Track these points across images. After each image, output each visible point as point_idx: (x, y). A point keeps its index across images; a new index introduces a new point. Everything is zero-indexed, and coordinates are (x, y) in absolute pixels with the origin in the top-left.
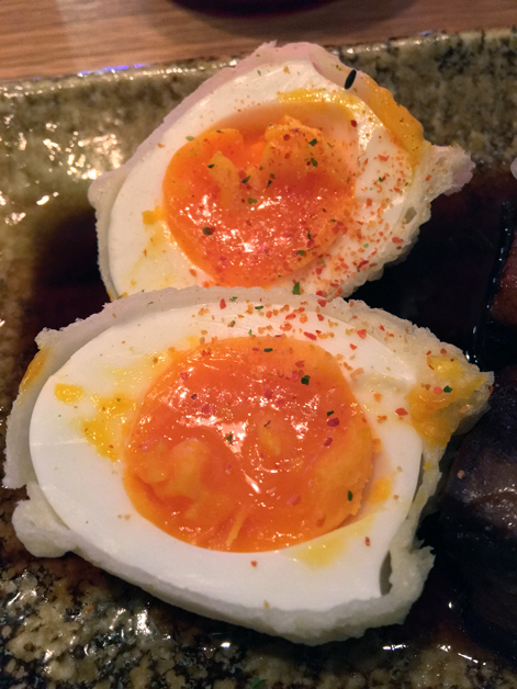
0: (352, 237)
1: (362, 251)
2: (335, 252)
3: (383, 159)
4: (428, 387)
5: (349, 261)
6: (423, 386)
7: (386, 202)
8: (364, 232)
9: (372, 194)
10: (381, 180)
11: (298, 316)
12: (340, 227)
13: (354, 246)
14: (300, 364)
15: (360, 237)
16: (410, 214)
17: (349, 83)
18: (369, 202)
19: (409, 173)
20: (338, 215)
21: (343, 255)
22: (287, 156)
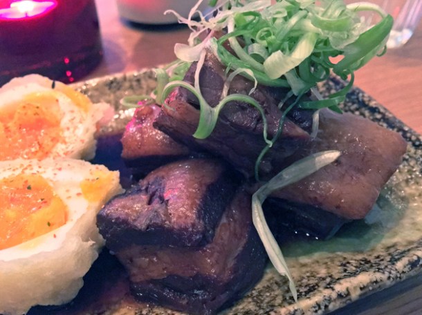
0: (62, 143)
1: (67, 148)
2: (54, 150)
3: (72, 112)
4: (88, 180)
5: (61, 153)
6: (86, 180)
7: (76, 128)
8: (67, 140)
9: (69, 125)
10: (73, 119)
11: (29, 168)
12: (55, 140)
13: (63, 146)
14: (26, 182)
15: (65, 143)
16: (87, 130)
17: (53, 86)
18: (68, 129)
19: (84, 116)
20: (53, 135)
21: (58, 151)
22: (26, 114)
